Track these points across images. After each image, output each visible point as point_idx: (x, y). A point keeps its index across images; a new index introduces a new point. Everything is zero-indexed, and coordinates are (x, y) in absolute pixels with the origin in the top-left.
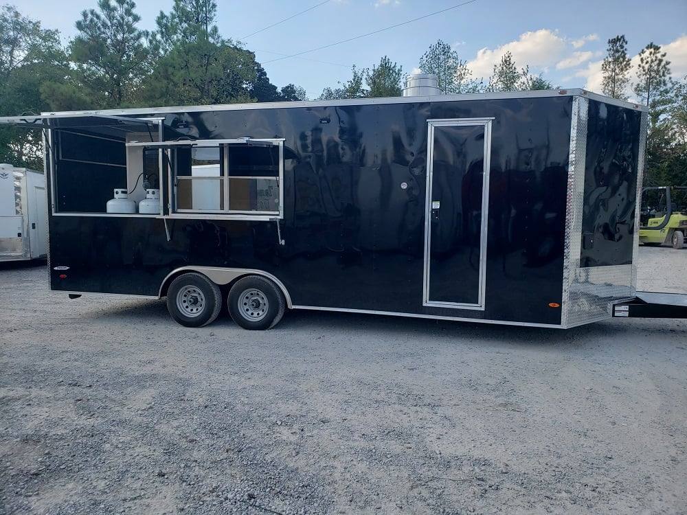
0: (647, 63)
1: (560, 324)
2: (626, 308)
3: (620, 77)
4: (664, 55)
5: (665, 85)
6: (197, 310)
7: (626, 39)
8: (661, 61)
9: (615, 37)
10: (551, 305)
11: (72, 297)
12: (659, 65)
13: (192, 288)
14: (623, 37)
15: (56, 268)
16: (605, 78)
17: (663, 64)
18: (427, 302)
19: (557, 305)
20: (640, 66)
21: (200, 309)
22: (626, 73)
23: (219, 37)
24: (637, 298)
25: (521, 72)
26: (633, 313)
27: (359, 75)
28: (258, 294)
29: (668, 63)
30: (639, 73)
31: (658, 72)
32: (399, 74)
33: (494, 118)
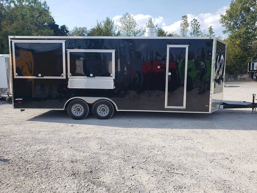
0: (193, 25)
1: (209, 112)
2: (222, 106)
3: (186, 29)
4: (198, 23)
5: (199, 33)
6: (80, 113)
7: (187, 16)
8: (197, 25)
9: (184, 16)
10: (206, 106)
12: (197, 26)
13: (77, 105)
14: (186, 16)
15: (16, 99)
16: (181, 29)
17: (198, 25)
19: (208, 106)
20: (191, 26)
21: (81, 113)
22: (187, 28)
23: (46, 5)
24: (223, 103)
25: (155, 26)
26: (224, 108)
27: (99, 24)
28: (104, 106)
29: (200, 25)
30: (191, 28)
31: (197, 28)
32: (113, 24)
33: (189, 45)
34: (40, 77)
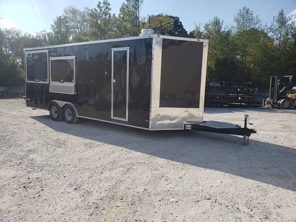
2: (190, 126)
11: (33, 109)
13: (55, 108)
15: (27, 99)
18: (112, 117)
19: (148, 121)
27: (198, 26)
33: (130, 47)
34: (37, 82)
